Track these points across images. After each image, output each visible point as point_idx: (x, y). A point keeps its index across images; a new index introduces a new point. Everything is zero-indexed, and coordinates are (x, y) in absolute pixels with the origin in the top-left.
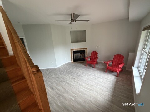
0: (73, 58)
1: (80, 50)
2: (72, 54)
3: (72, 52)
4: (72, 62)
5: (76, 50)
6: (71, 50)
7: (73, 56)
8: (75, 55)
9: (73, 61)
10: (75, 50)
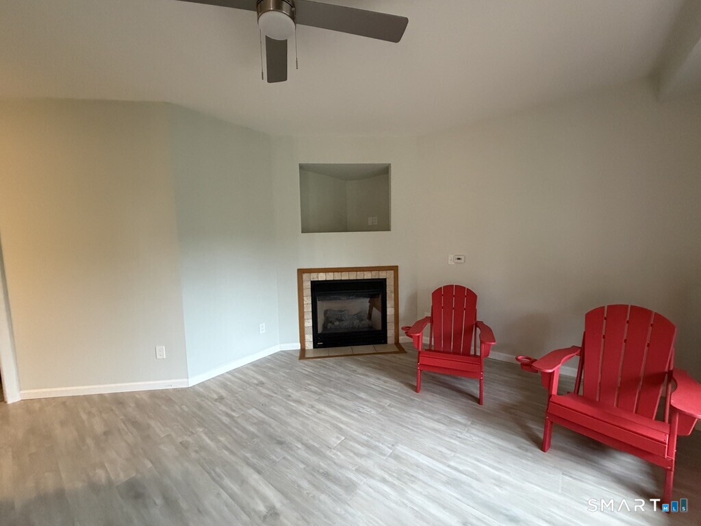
0: (309, 323)
1: (352, 276)
2: (308, 301)
3: (307, 286)
4: (303, 350)
5: (330, 277)
6: (301, 272)
7: (308, 309)
8: (321, 306)
9: (309, 345)
10: (322, 277)
